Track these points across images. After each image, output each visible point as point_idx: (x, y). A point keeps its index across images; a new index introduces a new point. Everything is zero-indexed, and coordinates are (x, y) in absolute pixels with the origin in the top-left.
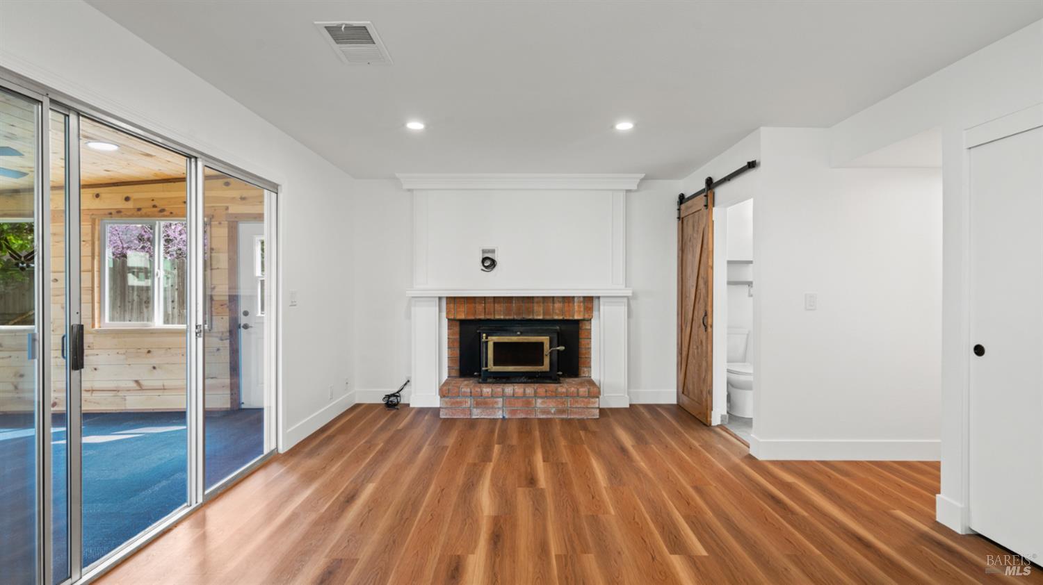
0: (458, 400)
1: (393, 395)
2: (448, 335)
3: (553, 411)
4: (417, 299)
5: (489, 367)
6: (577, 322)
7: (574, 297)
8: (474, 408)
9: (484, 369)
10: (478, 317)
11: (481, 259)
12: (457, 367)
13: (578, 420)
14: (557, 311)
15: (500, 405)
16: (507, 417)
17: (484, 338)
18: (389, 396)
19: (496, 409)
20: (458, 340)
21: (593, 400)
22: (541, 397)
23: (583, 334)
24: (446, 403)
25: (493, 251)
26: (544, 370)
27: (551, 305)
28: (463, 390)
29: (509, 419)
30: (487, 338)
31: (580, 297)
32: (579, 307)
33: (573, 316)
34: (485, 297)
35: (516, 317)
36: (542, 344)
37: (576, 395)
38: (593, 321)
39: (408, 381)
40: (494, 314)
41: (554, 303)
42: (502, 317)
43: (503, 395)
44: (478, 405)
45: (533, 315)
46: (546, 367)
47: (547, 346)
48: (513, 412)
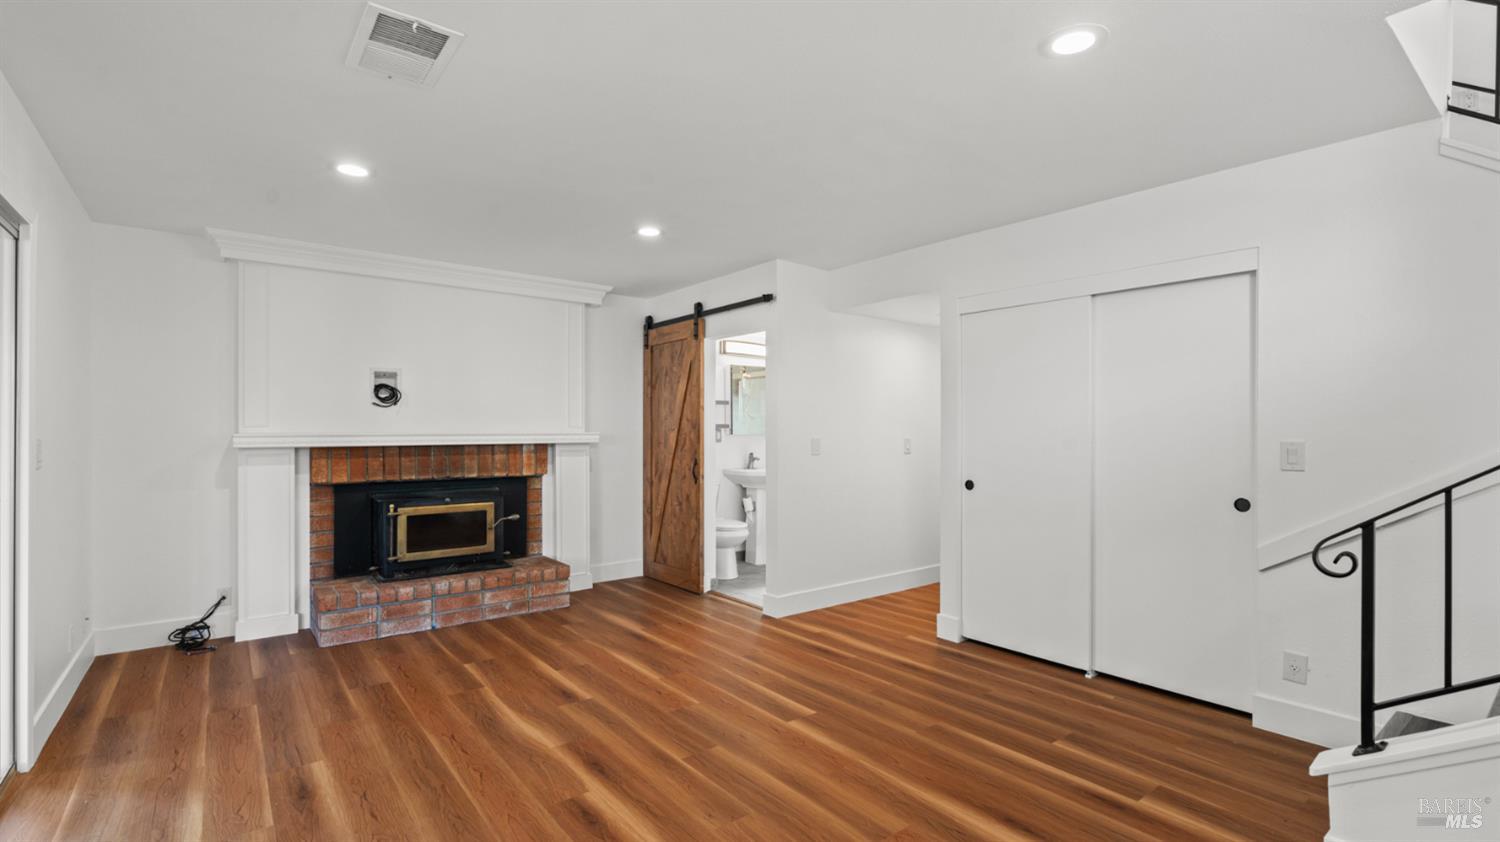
0: (355, 612)
1: (193, 627)
2: (311, 511)
3: (507, 607)
4: (250, 452)
5: (399, 555)
6: (524, 480)
7: (522, 445)
8: (383, 620)
9: (391, 559)
10: (372, 479)
11: (373, 387)
12: (329, 562)
13: (544, 613)
14: (498, 466)
15: (427, 610)
16: (438, 626)
17: (392, 510)
18: (182, 631)
19: (420, 617)
20: (332, 517)
21: (562, 583)
22: (491, 589)
23: (531, 496)
24: (333, 621)
25: (394, 375)
26: (487, 551)
27: (489, 456)
28: (363, 596)
29: (443, 628)
30: (395, 510)
31: (529, 445)
32: (529, 458)
33: (521, 472)
34: (384, 448)
35: (436, 477)
36: (484, 513)
37: (540, 579)
38: (544, 478)
39: (224, 598)
40: (400, 474)
41: (493, 454)
42: (413, 477)
43: (434, 595)
44: (390, 615)
45: (463, 471)
46: (490, 546)
47: (490, 516)
48: (448, 617)
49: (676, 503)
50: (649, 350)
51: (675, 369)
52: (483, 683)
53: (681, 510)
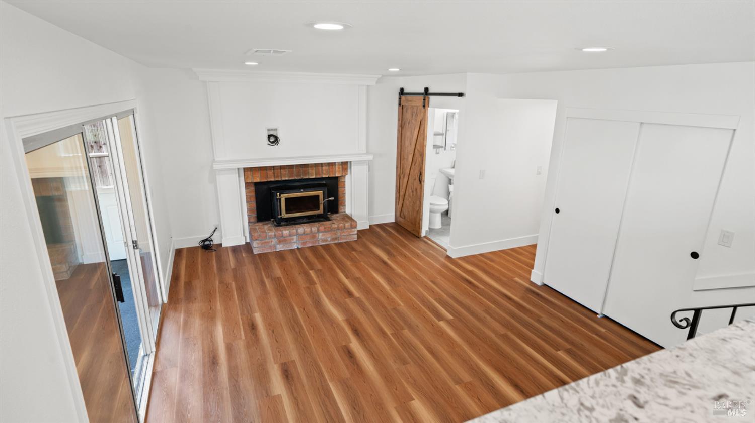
0: (266, 241)
1: (207, 240)
2: (246, 193)
3: (329, 240)
4: (220, 170)
5: (283, 215)
6: (337, 178)
7: (335, 163)
8: (277, 244)
9: (279, 217)
10: (269, 180)
11: (267, 136)
12: (255, 215)
13: (345, 242)
15: (295, 240)
16: (300, 247)
17: (278, 196)
18: (204, 241)
19: (292, 243)
20: (255, 196)
21: (353, 230)
22: (322, 232)
23: (340, 185)
24: (258, 244)
25: (276, 130)
26: (320, 213)
27: (320, 169)
28: (269, 234)
29: (302, 248)
30: (280, 196)
31: (339, 162)
32: (339, 168)
33: (335, 174)
34: (274, 167)
35: (296, 178)
36: (317, 197)
37: (343, 228)
38: (346, 177)
39: (216, 228)
40: (281, 177)
41: (322, 167)
42: (287, 179)
43: (297, 234)
44: (280, 242)
45: (309, 175)
46: (321, 211)
47: (321, 198)
48: (304, 243)
49: (411, 191)
50: (401, 107)
51: (413, 121)
52: (317, 282)
53: (413, 195)
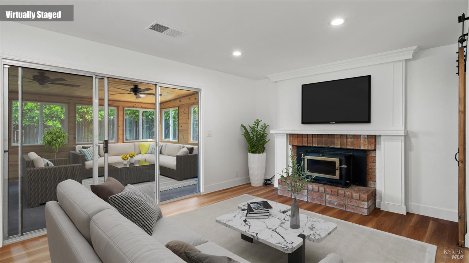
0: (286, 187)
3: (336, 204)
4: (277, 135)
6: (365, 151)
7: (360, 135)
10: (304, 145)
13: (352, 212)
14: (349, 144)
15: (306, 194)
16: (309, 201)
17: (303, 156)
18: (267, 180)
19: (304, 195)
20: (296, 156)
21: (363, 203)
22: (329, 194)
23: (370, 160)
26: (336, 178)
27: (345, 140)
29: (311, 202)
30: (304, 156)
31: (365, 135)
32: (364, 141)
33: (360, 147)
35: (324, 146)
36: (334, 163)
37: (351, 197)
38: (377, 151)
40: (312, 144)
41: (347, 138)
42: (316, 146)
43: (307, 189)
46: (337, 176)
47: (337, 165)
48: (313, 199)
